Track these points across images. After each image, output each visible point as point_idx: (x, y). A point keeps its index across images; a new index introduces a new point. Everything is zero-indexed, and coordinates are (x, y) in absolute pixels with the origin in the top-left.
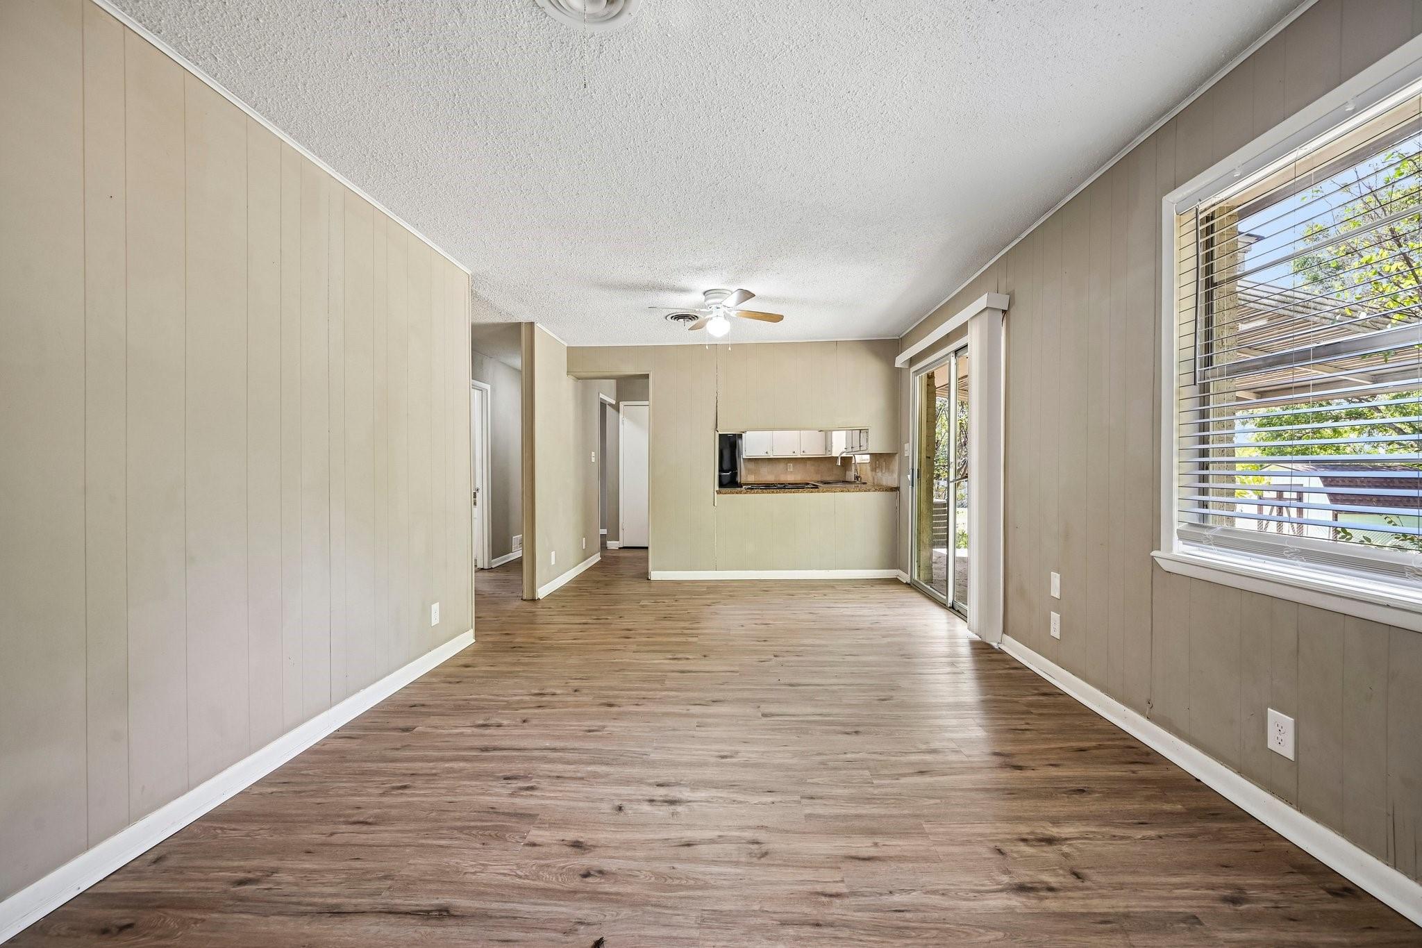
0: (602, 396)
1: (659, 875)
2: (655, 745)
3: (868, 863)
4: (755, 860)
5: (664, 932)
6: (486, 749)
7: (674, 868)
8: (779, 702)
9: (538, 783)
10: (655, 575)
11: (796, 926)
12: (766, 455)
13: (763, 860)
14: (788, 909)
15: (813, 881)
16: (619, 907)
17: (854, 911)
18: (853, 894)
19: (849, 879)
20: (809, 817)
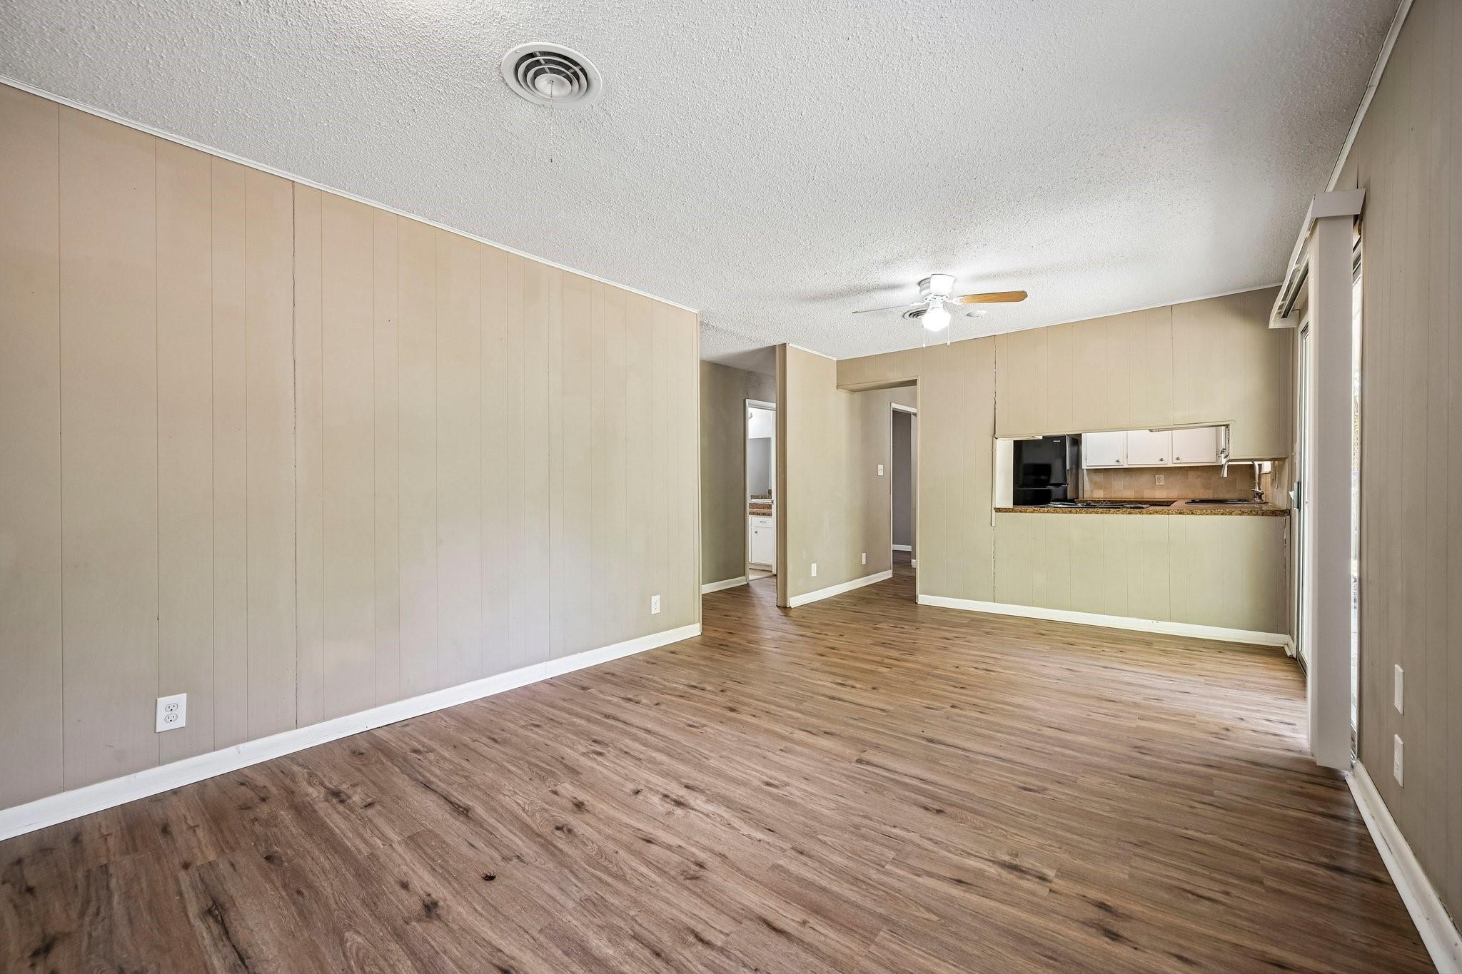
0: (895, 406)
1: (601, 852)
2: (724, 753)
3: (773, 934)
4: (681, 878)
5: (555, 892)
6: (607, 717)
7: (617, 852)
8: (893, 753)
9: (609, 752)
10: (923, 599)
11: (640, 945)
12: (1117, 464)
13: (687, 883)
14: (653, 929)
15: (704, 920)
16: (550, 860)
17: (702, 964)
18: (722, 950)
19: (735, 936)
20: (776, 867)
